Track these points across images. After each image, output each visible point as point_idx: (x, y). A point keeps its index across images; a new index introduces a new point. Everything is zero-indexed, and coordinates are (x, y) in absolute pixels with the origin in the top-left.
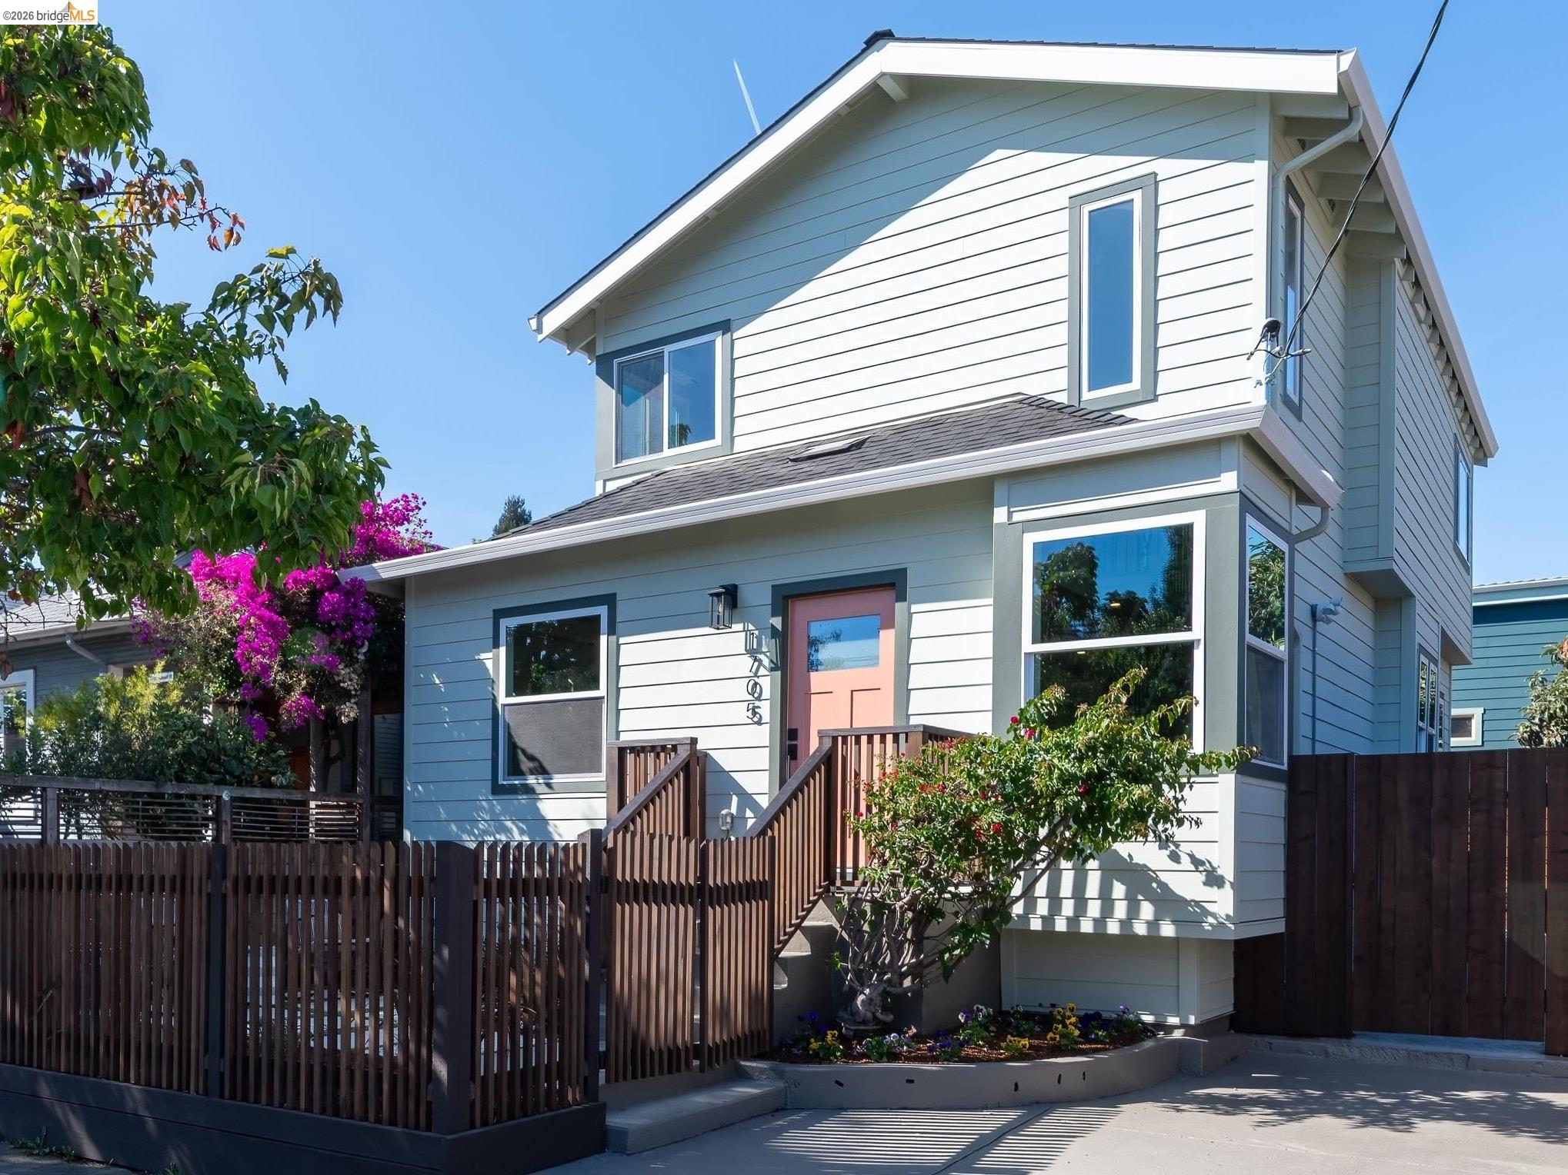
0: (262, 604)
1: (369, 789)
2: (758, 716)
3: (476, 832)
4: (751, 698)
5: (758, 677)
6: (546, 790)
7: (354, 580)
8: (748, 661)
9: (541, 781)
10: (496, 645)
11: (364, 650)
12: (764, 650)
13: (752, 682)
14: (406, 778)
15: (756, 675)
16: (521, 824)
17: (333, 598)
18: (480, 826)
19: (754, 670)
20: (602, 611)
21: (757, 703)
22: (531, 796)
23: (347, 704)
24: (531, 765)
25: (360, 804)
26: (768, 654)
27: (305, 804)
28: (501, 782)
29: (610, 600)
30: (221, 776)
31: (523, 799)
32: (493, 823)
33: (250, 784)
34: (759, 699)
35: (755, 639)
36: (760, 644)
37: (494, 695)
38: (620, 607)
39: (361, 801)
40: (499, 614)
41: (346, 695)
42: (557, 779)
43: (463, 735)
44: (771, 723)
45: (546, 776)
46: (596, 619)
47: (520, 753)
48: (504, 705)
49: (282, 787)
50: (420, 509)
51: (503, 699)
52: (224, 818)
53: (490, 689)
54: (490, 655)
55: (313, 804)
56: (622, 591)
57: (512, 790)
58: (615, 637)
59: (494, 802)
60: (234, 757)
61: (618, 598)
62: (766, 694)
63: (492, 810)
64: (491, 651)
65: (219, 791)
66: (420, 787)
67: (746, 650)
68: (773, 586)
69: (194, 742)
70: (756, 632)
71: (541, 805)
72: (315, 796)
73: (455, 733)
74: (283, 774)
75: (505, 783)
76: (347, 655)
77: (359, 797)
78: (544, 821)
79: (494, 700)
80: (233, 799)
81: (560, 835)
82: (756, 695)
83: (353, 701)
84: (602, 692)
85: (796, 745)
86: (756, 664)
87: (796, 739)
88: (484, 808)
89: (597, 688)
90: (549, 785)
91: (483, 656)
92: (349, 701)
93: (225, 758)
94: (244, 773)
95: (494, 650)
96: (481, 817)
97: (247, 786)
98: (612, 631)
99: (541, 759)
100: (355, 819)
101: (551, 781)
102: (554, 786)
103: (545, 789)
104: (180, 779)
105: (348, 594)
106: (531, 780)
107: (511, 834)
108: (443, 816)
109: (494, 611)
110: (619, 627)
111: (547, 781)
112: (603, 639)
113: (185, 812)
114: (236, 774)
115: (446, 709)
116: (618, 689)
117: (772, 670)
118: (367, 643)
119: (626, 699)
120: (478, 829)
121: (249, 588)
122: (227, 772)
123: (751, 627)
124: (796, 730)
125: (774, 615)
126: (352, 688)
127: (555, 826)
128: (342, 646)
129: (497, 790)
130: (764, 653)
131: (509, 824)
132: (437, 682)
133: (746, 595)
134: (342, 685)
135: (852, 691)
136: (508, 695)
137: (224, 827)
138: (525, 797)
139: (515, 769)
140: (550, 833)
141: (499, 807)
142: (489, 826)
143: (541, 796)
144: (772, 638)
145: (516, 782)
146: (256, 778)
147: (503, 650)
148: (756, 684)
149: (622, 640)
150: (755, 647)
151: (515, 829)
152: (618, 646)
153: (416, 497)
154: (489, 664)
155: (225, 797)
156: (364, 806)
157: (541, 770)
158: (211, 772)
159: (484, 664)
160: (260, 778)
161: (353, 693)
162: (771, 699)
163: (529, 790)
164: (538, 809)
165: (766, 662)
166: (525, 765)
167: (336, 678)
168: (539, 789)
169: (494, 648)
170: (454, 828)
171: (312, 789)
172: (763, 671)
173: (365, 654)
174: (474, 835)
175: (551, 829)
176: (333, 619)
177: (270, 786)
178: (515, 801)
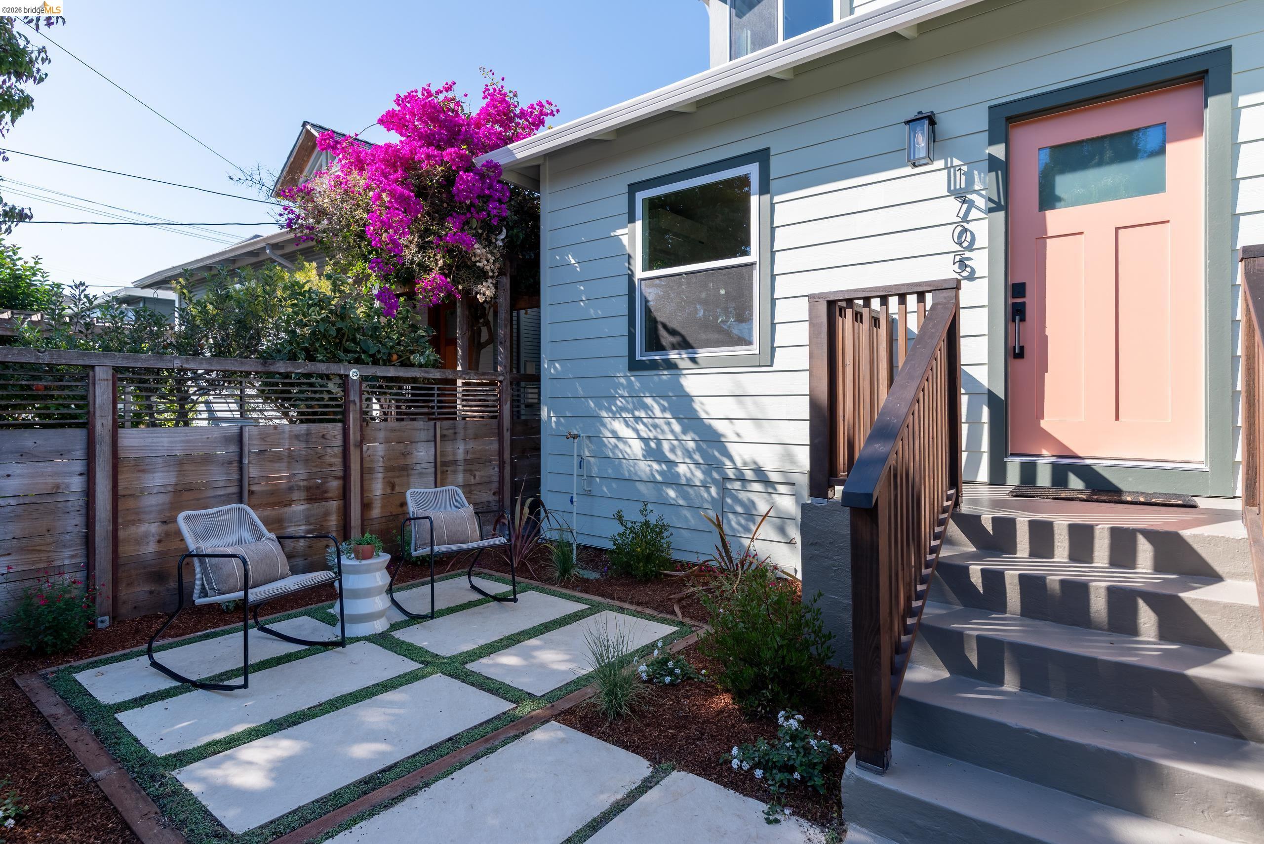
0: (396, 181)
1: (508, 369)
2: (968, 269)
3: (614, 408)
4: (958, 248)
5: (968, 222)
6: (691, 365)
7: (489, 164)
8: (954, 204)
9: (684, 356)
10: (632, 219)
11: (502, 236)
12: (977, 188)
13: (960, 228)
14: (543, 356)
15: (965, 219)
16: (662, 402)
17: (467, 176)
18: (619, 403)
19: (961, 215)
20: (752, 170)
21: (967, 254)
22: (673, 372)
23: (484, 284)
24: (674, 340)
25: (501, 382)
26: (984, 192)
27: (454, 382)
28: (638, 358)
29: (762, 157)
30: (357, 355)
31: (665, 375)
32: (630, 399)
33: (388, 362)
34: (970, 248)
35: (963, 177)
36: (970, 181)
37: (629, 269)
38: (774, 162)
39: (501, 379)
40: (634, 188)
41: (482, 275)
42: (702, 353)
43: (600, 312)
44: (991, 277)
45: (690, 350)
46: (744, 181)
47: (660, 327)
48: (641, 280)
49: (421, 366)
50: (554, 115)
51: (639, 273)
52: (352, 398)
53: (627, 265)
54: (625, 231)
55: (459, 382)
56: (776, 144)
57: (653, 366)
58: (768, 196)
59: (632, 378)
60: (371, 336)
61: (772, 153)
62: (982, 239)
63: (630, 385)
64: (626, 227)
65: (345, 370)
66: (557, 365)
67: (949, 190)
68: (990, 108)
69: (322, 319)
70: (965, 168)
71: (684, 381)
72: (462, 375)
73: (592, 311)
74: (422, 354)
75: (644, 358)
76: (486, 240)
77: (500, 375)
78: (689, 398)
79: (631, 276)
80: (364, 378)
81: (707, 413)
82: (965, 244)
83: (490, 281)
84: (753, 257)
85: (1024, 303)
86: (965, 206)
87: (1023, 295)
88: (622, 384)
89: (746, 253)
90: (693, 360)
91: (619, 232)
92: (487, 281)
93: (362, 338)
94: (379, 352)
95: (629, 225)
96: (618, 394)
97: (385, 365)
98: (764, 189)
99: (683, 332)
100: (497, 395)
101: (696, 356)
102: (699, 360)
103: (689, 364)
104: (311, 358)
105: (481, 176)
106: (673, 355)
107: (652, 412)
108: (581, 393)
109: (629, 185)
110: (773, 185)
111: (691, 356)
112: (754, 200)
113: (315, 392)
114: (371, 353)
115: (582, 288)
116: (773, 253)
117: (991, 210)
118: (504, 230)
119: (782, 263)
120: (616, 405)
121: (383, 167)
122: (364, 352)
123: (956, 162)
124: (1023, 285)
125: (992, 142)
126: (488, 268)
127: (702, 403)
128: (480, 231)
129: (635, 366)
130: (977, 192)
131: (649, 401)
132: (573, 262)
133: (947, 124)
134: (478, 264)
135: (1117, 229)
136: (644, 270)
137: (352, 407)
138: (666, 373)
139: (654, 343)
140: (696, 411)
141: (638, 384)
142: (627, 402)
143: (685, 372)
144: (990, 171)
145: (657, 358)
146: (395, 357)
147: (639, 224)
148: (965, 230)
149: (776, 199)
150: (963, 186)
151: (656, 406)
152: (772, 205)
153: (550, 103)
154: (625, 240)
155: (354, 374)
156: (504, 383)
157: (685, 344)
158: (346, 351)
159: (621, 240)
160: (400, 357)
161: (491, 274)
162: (991, 248)
163: (671, 366)
164: (681, 386)
165: (980, 202)
166: (666, 339)
167: (473, 259)
168: (682, 364)
169: (629, 222)
170: (592, 404)
171: (459, 368)
172: (974, 214)
173: (503, 240)
174: (612, 411)
175: (697, 406)
176: (467, 197)
177: (410, 365)
178: (655, 378)
